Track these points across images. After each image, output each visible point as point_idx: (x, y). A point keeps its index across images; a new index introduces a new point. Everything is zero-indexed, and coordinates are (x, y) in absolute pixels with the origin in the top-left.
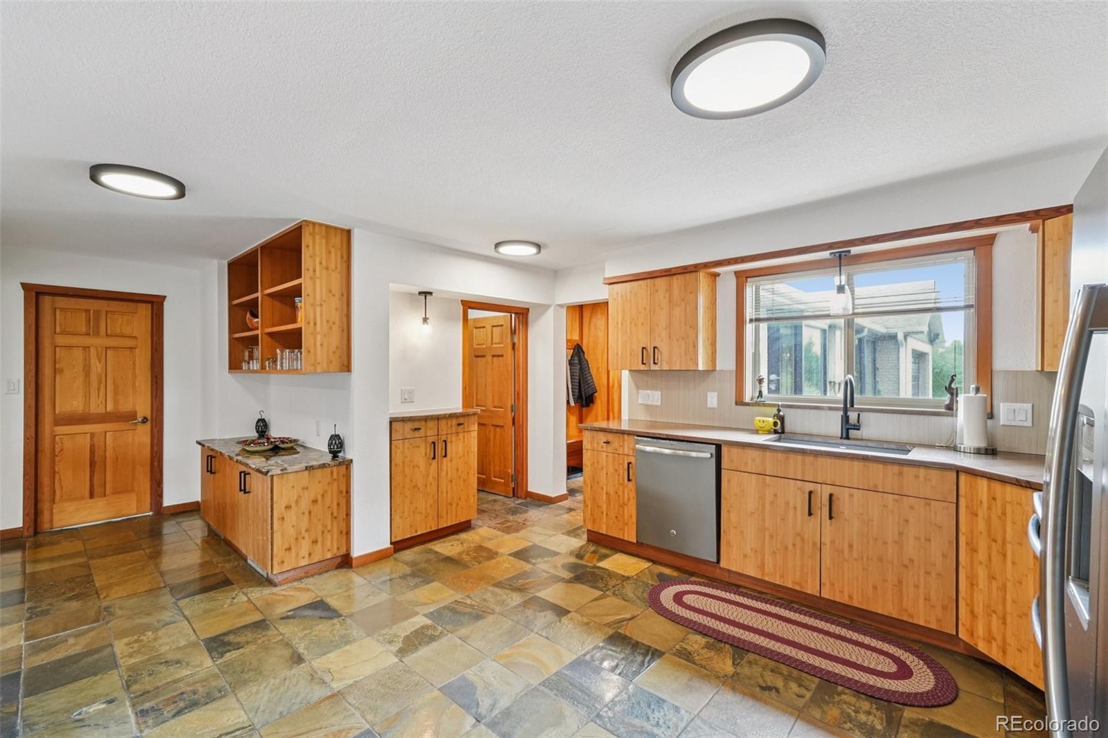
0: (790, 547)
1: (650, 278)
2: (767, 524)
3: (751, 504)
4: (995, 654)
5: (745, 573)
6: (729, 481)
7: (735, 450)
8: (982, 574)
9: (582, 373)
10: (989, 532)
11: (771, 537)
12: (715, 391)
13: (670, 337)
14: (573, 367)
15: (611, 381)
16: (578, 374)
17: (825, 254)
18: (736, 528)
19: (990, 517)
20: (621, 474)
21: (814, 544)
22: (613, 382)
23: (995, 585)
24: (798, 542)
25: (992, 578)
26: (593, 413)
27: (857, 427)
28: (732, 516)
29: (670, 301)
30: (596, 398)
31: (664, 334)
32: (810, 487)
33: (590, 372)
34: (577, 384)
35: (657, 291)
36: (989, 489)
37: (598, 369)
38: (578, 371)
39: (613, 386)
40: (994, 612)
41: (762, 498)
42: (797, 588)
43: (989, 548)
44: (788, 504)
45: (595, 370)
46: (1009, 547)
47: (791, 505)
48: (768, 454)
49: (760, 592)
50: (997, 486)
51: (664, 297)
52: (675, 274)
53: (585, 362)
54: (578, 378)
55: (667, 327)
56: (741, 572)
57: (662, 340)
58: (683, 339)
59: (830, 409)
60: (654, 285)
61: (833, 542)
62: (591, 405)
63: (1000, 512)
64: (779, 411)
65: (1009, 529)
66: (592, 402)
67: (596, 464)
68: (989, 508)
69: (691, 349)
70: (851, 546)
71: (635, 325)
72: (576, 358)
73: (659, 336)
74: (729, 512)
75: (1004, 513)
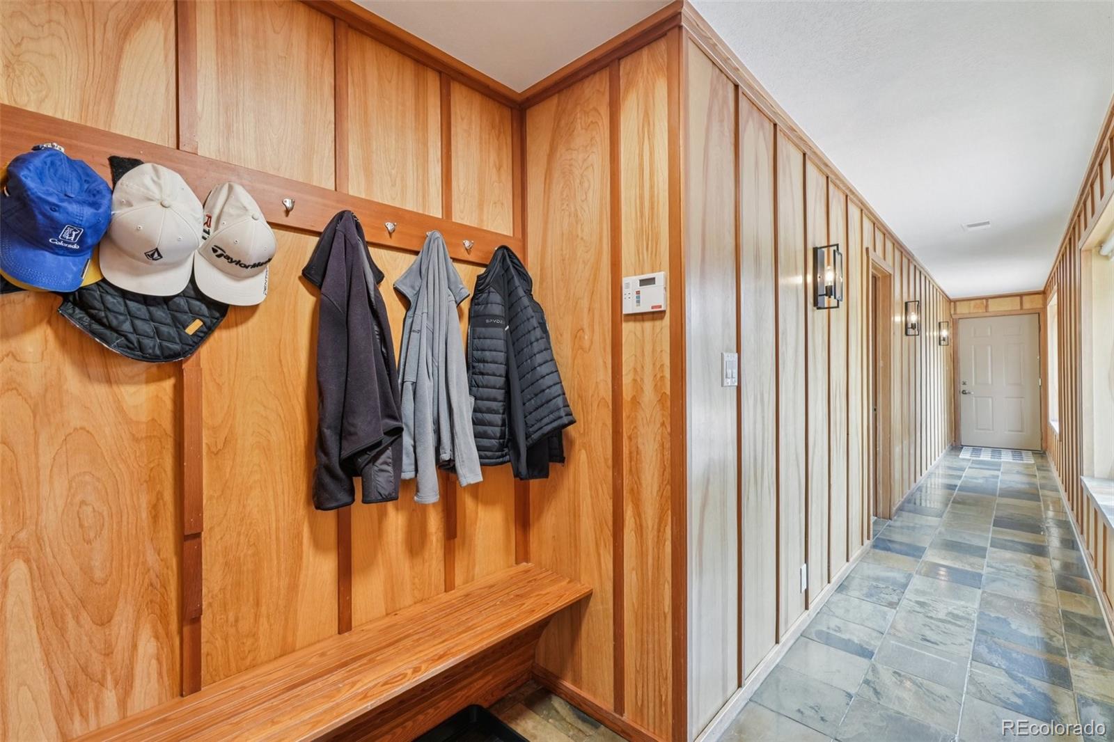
9: (519, 352)
14: (479, 330)
15: (627, 379)
16: (501, 356)
22: (638, 386)
26: (564, 496)
30: (571, 443)
33: (548, 348)
34: (500, 394)
37: (577, 334)
38: (500, 344)
39: (635, 401)
45: (567, 337)
53: (530, 311)
54: (501, 369)
62: (554, 467)
66: (559, 455)
72: (496, 297)
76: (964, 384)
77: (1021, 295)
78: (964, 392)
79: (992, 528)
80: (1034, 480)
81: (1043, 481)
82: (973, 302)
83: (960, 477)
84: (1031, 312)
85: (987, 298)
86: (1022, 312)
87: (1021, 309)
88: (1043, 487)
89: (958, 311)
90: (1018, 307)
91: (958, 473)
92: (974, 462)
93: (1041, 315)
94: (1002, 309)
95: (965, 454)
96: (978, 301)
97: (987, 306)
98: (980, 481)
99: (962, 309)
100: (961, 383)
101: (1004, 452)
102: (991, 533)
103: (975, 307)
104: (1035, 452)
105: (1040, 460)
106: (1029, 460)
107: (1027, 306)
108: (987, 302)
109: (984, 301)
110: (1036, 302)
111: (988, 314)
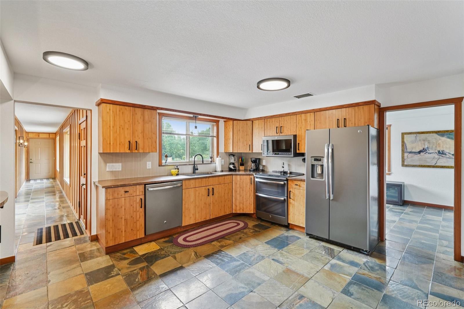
0: (203, 208)
1: (132, 107)
2: (197, 204)
3: (192, 199)
4: (241, 212)
5: (190, 224)
6: (185, 193)
7: (187, 182)
8: (238, 196)
10: (240, 186)
11: (198, 207)
12: (150, 161)
13: (144, 137)
17: (192, 116)
18: (187, 209)
19: (240, 183)
20: (135, 206)
21: (209, 204)
23: (241, 197)
24: (205, 205)
25: (240, 196)
27: (197, 169)
28: (186, 206)
29: (143, 120)
31: (140, 135)
32: (208, 187)
35: (136, 114)
36: (240, 177)
40: (241, 203)
41: (195, 195)
42: (205, 220)
43: (240, 190)
44: (202, 195)
46: (244, 188)
47: (203, 195)
48: (197, 180)
49: (193, 228)
50: (242, 176)
51: (141, 118)
52: (146, 109)
55: (142, 132)
56: (189, 224)
57: (139, 138)
58: (150, 138)
59: (189, 164)
60: (135, 111)
61: (213, 202)
63: (242, 182)
64: (177, 167)
65: (244, 185)
67: (116, 206)
68: (240, 182)
69: (154, 143)
70: (216, 201)
71: (123, 129)
73: (138, 136)
74: (185, 204)
75: (243, 182)
76: (31, 159)
77: (49, 133)
78: (31, 162)
79: (44, 194)
80: (53, 184)
81: (55, 184)
82: (34, 134)
83: (33, 187)
84: (52, 139)
85: (39, 133)
86: (49, 138)
87: (49, 137)
88: (55, 185)
89: (29, 136)
90: (48, 137)
91: (32, 186)
92: (35, 183)
93: (54, 140)
94: (44, 137)
95: (32, 182)
96: (36, 134)
97: (39, 136)
98: (39, 187)
99: (30, 135)
100: (30, 159)
101: (44, 180)
102: (44, 195)
103: (35, 135)
104: (53, 178)
105: (54, 180)
106: (51, 180)
107: (51, 137)
108: (39, 134)
109: (38, 134)
110: (54, 136)
111: (38, 138)
